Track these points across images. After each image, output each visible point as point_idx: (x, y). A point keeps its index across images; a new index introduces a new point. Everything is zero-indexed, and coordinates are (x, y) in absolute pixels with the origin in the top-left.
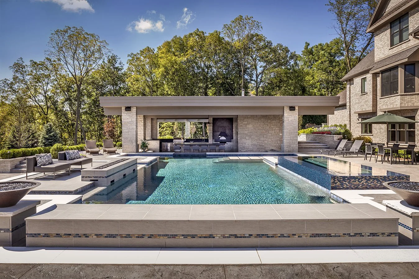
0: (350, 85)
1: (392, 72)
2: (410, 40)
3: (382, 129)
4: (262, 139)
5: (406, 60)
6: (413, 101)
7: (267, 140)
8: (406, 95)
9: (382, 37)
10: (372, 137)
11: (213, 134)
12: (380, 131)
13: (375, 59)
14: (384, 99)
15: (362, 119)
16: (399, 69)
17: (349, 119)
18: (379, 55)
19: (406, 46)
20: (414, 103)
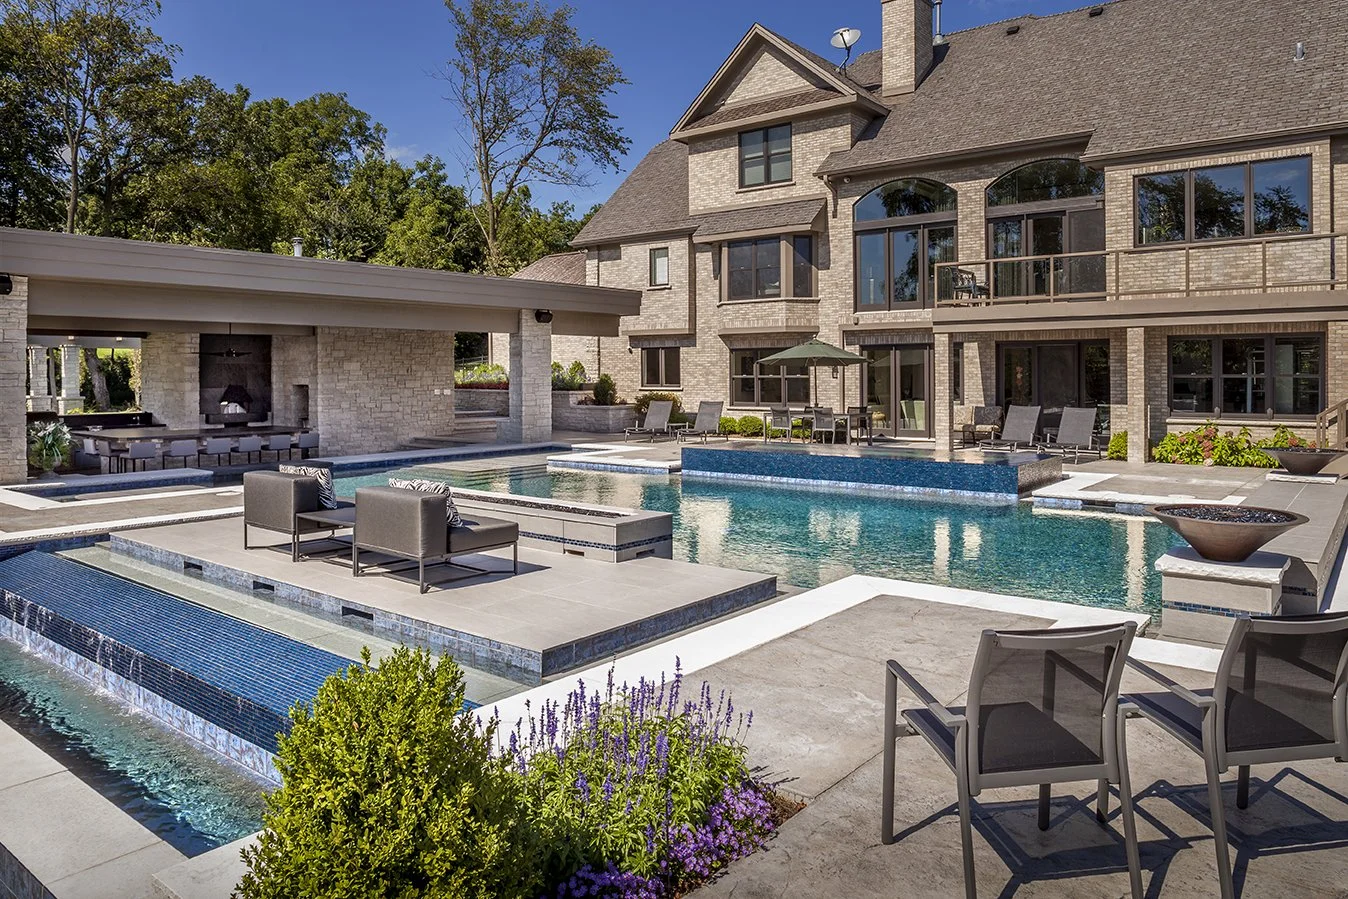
0: (599, 261)
1: (763, 248)
2: (794, 184)
3: (714, 375)
4: (387, 407)
5: (808, 227)
6: (808, 315)
7: (401, 409)
8: (797, 301)
9: (712, 159)
10: (680, 393)
11: (200, 395)
12: (708, 380)
13: (691, 207)
14: (736, 307)
15: (643, 349)
16: (783, 243)
17: (597, 349)
18: (703, 200)
19: (785, 194)
20: (809, 321)
